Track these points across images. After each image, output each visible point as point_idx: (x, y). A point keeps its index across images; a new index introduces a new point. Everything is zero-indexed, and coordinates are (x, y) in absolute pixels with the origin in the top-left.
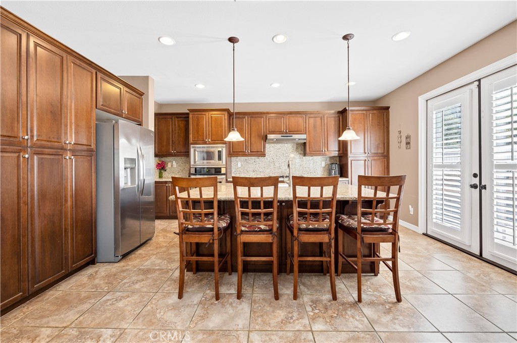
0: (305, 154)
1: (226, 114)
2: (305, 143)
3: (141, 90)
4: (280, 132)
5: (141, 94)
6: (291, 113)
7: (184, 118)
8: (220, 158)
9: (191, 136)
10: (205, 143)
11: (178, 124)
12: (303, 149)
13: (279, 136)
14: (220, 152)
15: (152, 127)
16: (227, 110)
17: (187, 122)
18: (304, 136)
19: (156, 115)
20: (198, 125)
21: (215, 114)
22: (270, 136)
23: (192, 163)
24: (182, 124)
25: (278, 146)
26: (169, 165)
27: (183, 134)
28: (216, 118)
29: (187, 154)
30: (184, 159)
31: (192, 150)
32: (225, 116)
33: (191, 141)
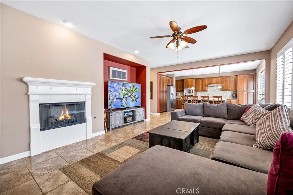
0: (222, 91)
1: (194, 79)
3: (173, 77)
5: (173, 78)
7: (183, 80)
8: (192, 92)
9: (184, 86)
10: (188, 88)
11: (181, 82)
13: (212, 85)
15: (175, 86)
17: (183, 82)
19: (176, 80)
20: (186, 83)
21: (191, 80)
22: (208, 85)
23: (184, 93)
24: (182, 83)
25: (213, 88)
26: (178, 94)
27: (182, 86)
28: (191, 81)
29: (183, 91)
30: (182, 92)
31: (184, 90)
33: (184, 87)
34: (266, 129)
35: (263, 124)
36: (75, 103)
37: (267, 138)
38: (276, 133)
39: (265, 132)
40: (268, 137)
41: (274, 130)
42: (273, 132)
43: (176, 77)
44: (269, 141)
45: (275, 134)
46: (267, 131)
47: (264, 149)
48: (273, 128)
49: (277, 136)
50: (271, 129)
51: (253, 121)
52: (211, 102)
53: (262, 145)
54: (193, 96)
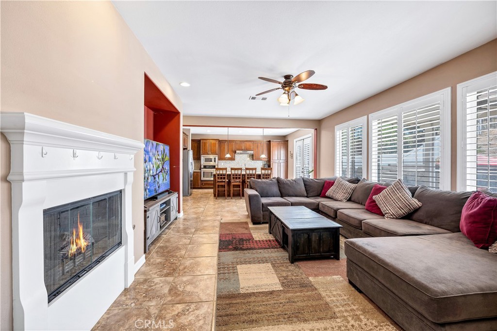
0: (253, 160)
2: (253, 155)
4: (242, 150)
5: (189, 135)
6: (247, 141)
7: (200, 141)
8: (215, 161)
9: (201, 151)
10: (208, 154)
12: (252, 157)
13: (241, 152)
14: (215, 158)
16: (218, 140)
17: (200, 144)
18: (252, 152)
19: (192, 140)
20: (205, 146)
21: (213, 141)
22: (237, 152)
23: (201, 163)
24: (198, 145)
25: (241, 155)
27: (199, 150)
28: (213, 143)
29: (200, 159)
30: (198, 161)
31: (202, 157)
32: (217, 143)
33: (201, 153)
34: (396, 201)
35: (389, 197)
36: (106, 197)
37: (399, 208)
38: (407, 202)
39: (395, 204)
40: (401, 207)
41: (404, 201)
42: (404, 202)
43: (192, 134)
44: (401, 211)
45: (407, 204)
46: (397, 203)
47: (397, 218)
48: (403, 199)
49: (408, 205)
50: (401, 200)
51: (343, 196)
52: (259, 176)
53: (395, 215)
54: (216, 167)
